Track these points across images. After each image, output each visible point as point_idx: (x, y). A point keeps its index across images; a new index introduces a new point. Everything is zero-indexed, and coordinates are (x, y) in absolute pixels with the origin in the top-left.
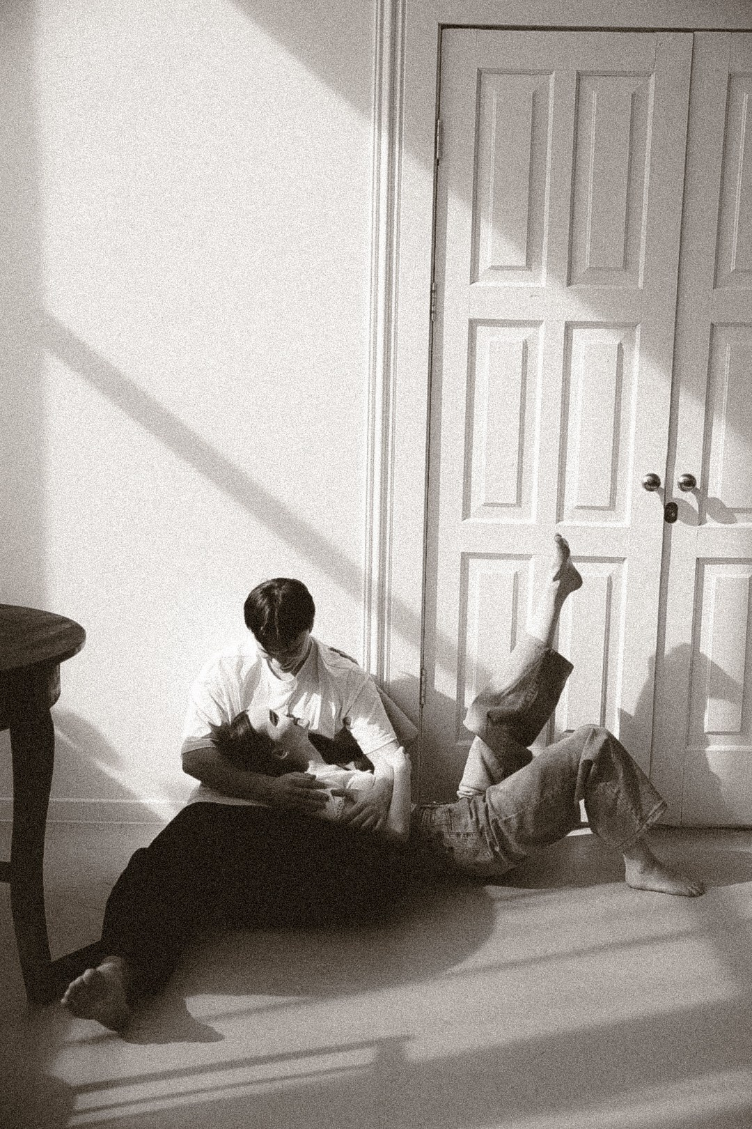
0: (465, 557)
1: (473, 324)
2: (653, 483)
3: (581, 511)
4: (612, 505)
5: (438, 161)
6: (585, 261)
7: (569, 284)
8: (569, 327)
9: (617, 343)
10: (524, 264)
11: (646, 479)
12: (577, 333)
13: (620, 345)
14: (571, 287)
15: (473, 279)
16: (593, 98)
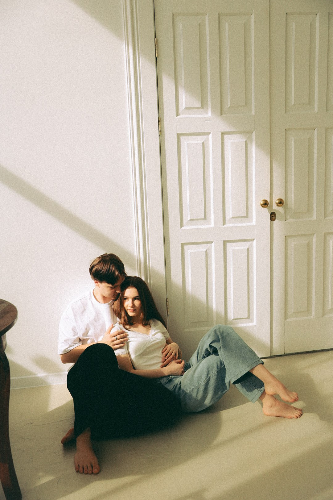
0: (183, 245)
1: (179, 136)
2: (265, 204)
3: (233, 219)
4: (247, 216)
5: (157, 58)
6: (228, 103)
7: (221, 114)
8: (223, 134)
9: (245, 140)
10: (200, 106)
11: (262, 203)
12: (226, 137)
13: (246, 142)
14: (223, 116)
15: (177, 114)
16: (226, 26)
